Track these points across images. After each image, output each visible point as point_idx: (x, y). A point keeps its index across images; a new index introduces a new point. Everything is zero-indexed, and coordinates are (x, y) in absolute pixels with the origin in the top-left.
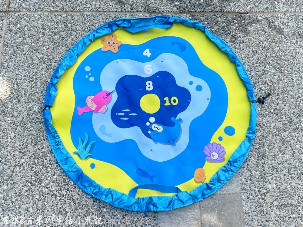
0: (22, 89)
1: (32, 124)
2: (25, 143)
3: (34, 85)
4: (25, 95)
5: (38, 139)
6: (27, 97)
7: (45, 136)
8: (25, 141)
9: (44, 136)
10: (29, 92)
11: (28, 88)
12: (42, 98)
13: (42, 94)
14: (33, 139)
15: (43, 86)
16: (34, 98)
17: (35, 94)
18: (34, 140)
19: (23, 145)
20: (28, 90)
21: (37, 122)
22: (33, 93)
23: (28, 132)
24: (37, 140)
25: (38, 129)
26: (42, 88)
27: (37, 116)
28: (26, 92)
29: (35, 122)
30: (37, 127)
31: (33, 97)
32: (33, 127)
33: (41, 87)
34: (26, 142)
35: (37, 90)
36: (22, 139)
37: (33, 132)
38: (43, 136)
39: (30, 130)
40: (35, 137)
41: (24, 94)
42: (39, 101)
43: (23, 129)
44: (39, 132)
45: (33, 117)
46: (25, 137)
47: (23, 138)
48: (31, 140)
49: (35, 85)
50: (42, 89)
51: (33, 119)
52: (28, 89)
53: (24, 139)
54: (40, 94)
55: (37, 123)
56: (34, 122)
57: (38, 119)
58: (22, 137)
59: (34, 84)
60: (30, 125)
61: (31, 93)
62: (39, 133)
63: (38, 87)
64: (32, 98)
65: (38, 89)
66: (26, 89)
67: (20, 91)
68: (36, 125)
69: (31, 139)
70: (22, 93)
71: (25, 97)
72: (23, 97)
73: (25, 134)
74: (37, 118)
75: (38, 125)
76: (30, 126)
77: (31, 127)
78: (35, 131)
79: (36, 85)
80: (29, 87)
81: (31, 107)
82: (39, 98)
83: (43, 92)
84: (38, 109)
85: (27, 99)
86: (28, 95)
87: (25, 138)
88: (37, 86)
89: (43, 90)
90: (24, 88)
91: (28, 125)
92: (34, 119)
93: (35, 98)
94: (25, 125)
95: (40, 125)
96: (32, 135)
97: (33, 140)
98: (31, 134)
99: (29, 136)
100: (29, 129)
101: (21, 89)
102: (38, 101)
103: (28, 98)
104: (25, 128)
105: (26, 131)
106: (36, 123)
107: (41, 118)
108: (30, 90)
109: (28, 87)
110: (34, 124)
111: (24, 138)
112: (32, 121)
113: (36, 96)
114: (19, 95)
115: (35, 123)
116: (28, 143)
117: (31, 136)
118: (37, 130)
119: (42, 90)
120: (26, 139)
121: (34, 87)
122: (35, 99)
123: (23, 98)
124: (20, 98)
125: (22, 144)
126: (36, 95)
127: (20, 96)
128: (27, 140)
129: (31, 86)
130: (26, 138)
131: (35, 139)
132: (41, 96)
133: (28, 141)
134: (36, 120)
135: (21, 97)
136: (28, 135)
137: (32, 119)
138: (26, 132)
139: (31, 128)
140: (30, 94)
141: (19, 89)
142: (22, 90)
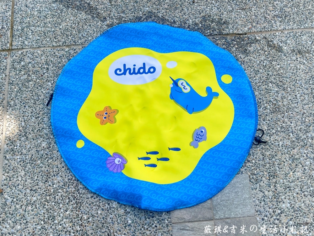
0: (30, 125)
1: (42, 160)
2: (35, 180)
3: (41, 121)
4: (32, 132)
5: (49, 175)
6: (35, 134)
7: (55, 172)
8: (36, 178)
9: (55, 171)
10: (37, 128)
11: (36, 124)
12: (50, 133)
13: (50, 129)
14: (43, 176)
15: (50, 121)
16: (42, 134)
17: (43, 130)
18: (45, 177)
19: (33, 183)
20: (36, 127)
21: (46, 158)
22: (40, 129)
23: (38, 169)
24: (48, 176)
25: (48, 165)
26: (49, 123)
27: (46, 152)
28: (34, 128)
29: (45, 158)
30: (47, 163)
31: (41, 133)
32: (43, 163)
33: (48, 122)
34: (37, 180)
35: (45, 126)
36: (32, 176)
37: (43, 169)
38: (53, 172)
39: (40, 167)
40: (45, 173)
41: (32, 131)
42: (47, 136)
43: (33, 166)
44: (49, 168)
45: (42, 153)
46: (35, 174)
47: (33, 175)
48: (41, 177)
49: (42, 121)
50: (50, 124)
51: (42, 156)
52: (35, 125)
53: (34, 177)
54: (47, 130)
55: (47, 159)
56: (43, 158)
57: (48, 155)
58: (33, 174)
59: (42, 120)
60: (39, 162)
61: (39, 130)
62: (49, 169)
63: (45, 122)
64: (40, 134)
65: (46, 124)
66: (33, 126)
67: (28, 128)
68: (46, 161)
69: (41, 175)
70: (29, 130)
71: (33, 133)
72: (31, 134)
73: (35, 171)
74: (46, 154)
75: (48, 161)
76: (40, 163)
77: (41, 164)
78: (45, 167)
79: (43, 121)
80: (36, 123)
81: (39, 143)
82: (47, 134)
83: (51, 127)
84: (46, 145)
85: (35, 135)
86: (35, 131)
87: (36, 175)
88: (44, 122)
89: (51, 125)
90: (32, 124)
91: (38, 161)
92: (43, 155)
93: (43, 134)
94: (35, 162)
95: (49, 161)
96: (42, 172)
97: (44, 177)
98: (41, 170)
99: (40, 173)
100: (39, 165)
101: (28, 125)
102: (46, 136)
103: (36, 134)
104: (34, 165)
105: (36, 168)
106: (45, 159)
107: (50, 154)
108: (38, 127)
109: (35, 123)
110: (43, 161)
111: (34, 176)
112: (41, 158)
113: (44, 132)
114: (27, 132)
115: (44, 160)
116: (39, 180)
117: (41, 173)
118: (47, 167)
119: (49, 126)
120: (36, 177)
121: (41, 123)
122: (43, 135)
123: (31, 135)
124: (28, 135)
125: (32, 181)
126: (43, 131)
127: (28, 133)
128: (38, 177)
129: (38, 122)
130: (37, 175)
131: (45, 175)
132: (49, 132)
133: (39, 178)
134: (46, 156)
135: (29, 134)
136: (38, 172)
137: (41, 155)
138: (36, 169)
139: (40, 165)
140: (37, 131)
141: (26, 126)
142: (29, 127)
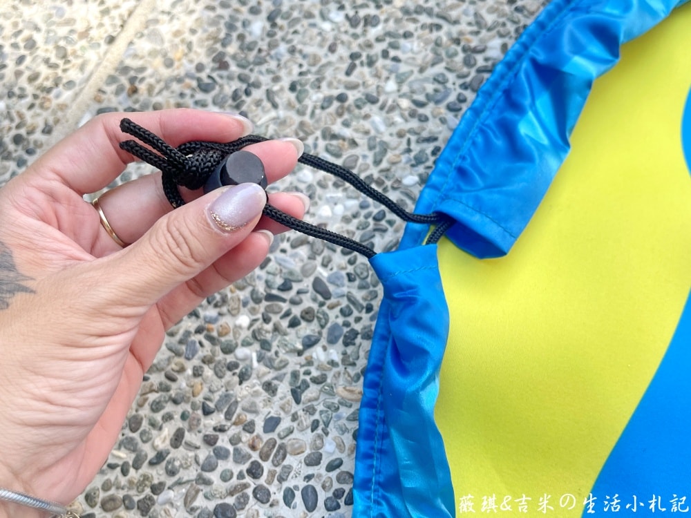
0: (292, 51)
1: (266, 320)
2: (151, 455)
3: (379, 48)
4: (292, 96)
5: (267, 466)
6: (301, 113)
7: (331, 467)
8: (162, 439)
9: (325, 462)
10: (330, 85)
11: (333, 58)
12: (409, 151)
13: (414, 124)
14: (221, 454)
15: (439, 69)
16: (347, 132)
17: (367, 109)
18: (228, 465)
19: (125, 472)
20: (329, 73)
21: (308, 316)
22: (352, 96)
23: (208, 372)
24: (255, 471)
25: (295, 375)
26: (426, 80)
27: (324, 273)
28: (311, 78)
29: (297, 311)
30: (294, 363)
31: (346, 124)
32: (265, 345)
33: (422, 70)
34: (160, 457)
35: (391, 86)
36: (145, 412)
37: (242, 392)
38: (314, 460)
39: (232, 367)
40: (246, 437)
41: (293, 88)
42: (377, 162)
43: (187, 334)
44: (295, 408)
45: (295, 266)
46: (169, 408)
47: (156, 407)
48: (204, 453)
49: (385, 54)
50: (430, 88)
51: (286, 287)
52: (329, 64)
53: (153, 424)
54: (398, 119)
55: (306, 329)
56: (285, 306)
57: (326, 295)
58: (153, 397)
59: (384, 45)
60: (244, 320)
61: (342, 98)
62: (295, 418)
63: (403, 68)
64: (337, 128)
65: (401, 80)
66: (315, 60)
67: (273, 64)
68: (295, 338)
69: (210, 441)
70: (276, 79)
71: (289, 106)
72: (275, 106)
73: (182, 383)
74: (319, 286)
75: (310, 343)
76: (245, 334)
77: (246, 344)
78: (270, 388)
79: (392, 53)
80: (342, 51)
81: (302, 186)
82: (385, 148)
83: (426, 111)
84: (346, 220)
85: (302, 124)
86: (315, 97)
87: (168, 418)
88: (396, 59)
89: (435, 99)
90: (308, 50)
91: (233, 313)
92: (296, 287)
93: (358, 138)
94: (211, 312)
95: (317, 353)
96: (228, 415)
97: (222, 466)
98: (226, 397)
99: (207, 412)
100: (228, 350)
101: (283, 48)
102: (370, 161)
103: (307, 118)
104: (199, 331)
105: (196, 361)
106: (294, 324)
107: (350, 299)
108: (342, 77)
109: (332, 49)
110: (276, 329)
111: (158, 417)
112: (270, 297)
113: (366, 125)
114: (257, 85)
115: (285, 323)
116: (171, 473)
117: (218, 418)
118: (284, 388)
119: (421, 98)
120: (168, 430)
121: (371, 62)
122: (354, 143)
123: (273, 114)
124: (258, 103)
125: (125, 455)
126: (366, 117)
127: (258, 94)
128: (178, 439)
129: (355, 49)
130: (177, 423)
131: (240, 457)
132: (400, 135)
133: (179, 454)
134: (307, 303)
135: (267, 105)
136: (199, 399)
137: (279, 281)
138: (197, 373)
139: (241, 352)
140: (328, 101)
141: (272, 46)
142: (287, 57)
